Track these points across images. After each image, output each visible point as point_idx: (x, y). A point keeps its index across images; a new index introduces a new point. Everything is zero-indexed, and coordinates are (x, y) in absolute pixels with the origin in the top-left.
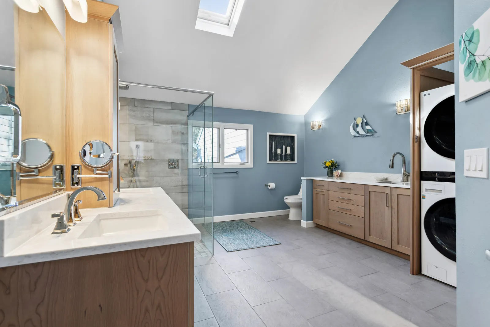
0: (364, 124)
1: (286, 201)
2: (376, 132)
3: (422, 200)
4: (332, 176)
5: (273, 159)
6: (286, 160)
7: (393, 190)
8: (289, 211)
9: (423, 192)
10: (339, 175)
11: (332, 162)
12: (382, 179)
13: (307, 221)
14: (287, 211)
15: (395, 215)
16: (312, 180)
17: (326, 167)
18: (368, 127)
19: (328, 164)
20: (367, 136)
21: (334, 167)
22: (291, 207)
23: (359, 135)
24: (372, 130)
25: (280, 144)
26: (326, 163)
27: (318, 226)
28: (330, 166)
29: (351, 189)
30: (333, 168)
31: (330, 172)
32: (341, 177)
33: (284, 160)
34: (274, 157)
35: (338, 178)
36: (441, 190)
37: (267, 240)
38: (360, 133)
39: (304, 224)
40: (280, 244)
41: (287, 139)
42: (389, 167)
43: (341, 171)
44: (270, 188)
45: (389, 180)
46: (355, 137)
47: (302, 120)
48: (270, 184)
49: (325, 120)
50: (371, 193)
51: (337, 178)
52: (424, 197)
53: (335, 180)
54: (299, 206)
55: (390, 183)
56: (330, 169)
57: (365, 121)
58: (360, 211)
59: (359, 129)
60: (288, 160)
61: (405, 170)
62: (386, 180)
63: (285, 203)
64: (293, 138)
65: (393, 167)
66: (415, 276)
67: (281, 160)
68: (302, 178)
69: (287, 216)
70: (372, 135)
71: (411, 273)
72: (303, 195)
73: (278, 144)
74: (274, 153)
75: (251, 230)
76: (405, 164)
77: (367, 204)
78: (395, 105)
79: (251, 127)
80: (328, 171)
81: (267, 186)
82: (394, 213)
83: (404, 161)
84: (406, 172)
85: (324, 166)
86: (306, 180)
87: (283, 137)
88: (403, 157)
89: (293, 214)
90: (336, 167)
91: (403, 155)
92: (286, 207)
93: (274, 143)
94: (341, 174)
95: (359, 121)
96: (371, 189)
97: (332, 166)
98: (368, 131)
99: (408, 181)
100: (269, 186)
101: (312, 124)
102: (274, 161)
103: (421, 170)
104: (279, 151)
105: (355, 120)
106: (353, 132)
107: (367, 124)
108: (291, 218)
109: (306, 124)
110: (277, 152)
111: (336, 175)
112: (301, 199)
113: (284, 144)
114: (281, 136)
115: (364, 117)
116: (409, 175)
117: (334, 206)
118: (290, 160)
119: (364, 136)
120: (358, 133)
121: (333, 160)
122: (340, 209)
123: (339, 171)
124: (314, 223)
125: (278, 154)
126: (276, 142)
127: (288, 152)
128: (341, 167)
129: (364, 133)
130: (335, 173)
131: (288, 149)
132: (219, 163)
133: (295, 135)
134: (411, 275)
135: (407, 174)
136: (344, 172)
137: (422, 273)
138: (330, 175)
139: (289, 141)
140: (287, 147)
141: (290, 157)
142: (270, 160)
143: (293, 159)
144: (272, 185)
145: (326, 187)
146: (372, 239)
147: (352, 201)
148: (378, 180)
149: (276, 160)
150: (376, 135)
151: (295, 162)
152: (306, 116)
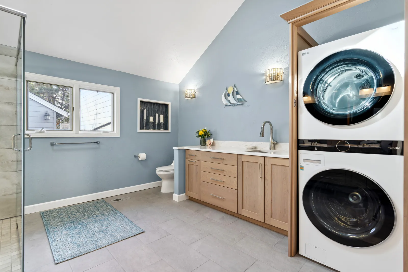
0: (235, 93)
1: (157, 173)
2: (246, 101)
3: (300, 171)
4: (205, 146)
5: (145, 127)
6: (159, 129)
7: (267, 160)
8: (162, 182)
9: (301, 163)
10: (212, 144)
11: (204, 131)
12: (252, 148)
13: (179, 195)
14: (160, 182)
15: (268, 187)
16: (185, 149)
17: (199, 136)
18: (238, 97)
19: (201, 133)
20: (237, 105)
21: (207, 136)
22: (163, 179)
23: (230, 104)
24: (242, 99)
25: (153, 112)
26: (199, 132)
27: (191, 199)
28: (203, 135)
29: (224, 159)
30: (206, 138)
31: (203, 141)
32: (213, 146)
33: (158, 129)
34: (145, 125)
35: (211, 147)
36: (321, 161)
37: (128, 227)
38: (231, 102)
39: (176, 197)
40: (144, 232)
41: (160, 107)
42: (260, 136)
43: (214, 140)
44: (140, 159)
45: (258, 149)
46: (227, 106)
47: (177, 88)
48: (140, 155)
49: (198, 89)
50: (244, 163)
51: (209, 147)
52: (302, 169)
53: (208, 149)
54: (171, 177)
55: (259, 152)
56: (203, 138)
57: (236, 91)
58: (233, 183)
59: (231, 98)
60: (162, 129)
61: (273, 139)
62: (254, 149)
63: (156, 175)
64: (167, 106)
65: (263, 136)
66: (293, 259)
67: (154, 128)
68: (174, 148)
69: (160, 188)
70: (242, 104)
71: (290, 255)
72: (175, 165)
73: (150, 112)
74: (146, 121)
75: (111, 213)
76: (272, 132)
77: (240, 176)
78: (263, 74)
79: (117, 90)
80: (201, 140)
81: (136, 157)
82: (268, 185)
83: (272, 129)
84: (273, 140)
85: (197, 135)
86: (178, 151)
87: (156, 105)
88: (271, 126)
89: (165, 187)
90: (208, 136)
91: (271, 124)
92: (158, 178)
93: (145, 111)
94: (213, 142)
95: (230, 90)
96: (244, 159)
97: (205, 135)
98: (239, 100)
99: (275, 149)
100: (140, 157)
101: (185, 92)
102: (146, 130)
103: (299, 139)
104: (151, 119)
105: (227, 89)
106: (225, 102)
107: (237, 93)
108: (163, 191)
109: (181, 92)
110: (149, 120)
111: (208, 144)
112: (173, 170)
113: (157, 112)
114: (154, 104)
115: (235, 87)
116: (276, 143)
117: (207, 177)
118: (163, 128)
119: (235, 105)
120: (229, 101)
121: (206, 128)
122: (212, 180)
123: (212, 140)
124: (186, 195)
125: (150, 123)
126: (149, 109)
127: (162, 120)
128: (213, 136)
129: (234, 102)
130: (208, 142)
131: (162, 117)
132: (72, 130)
133: (169, 103)
134: (289, 258)
135: (275, 142)
136: (216, 141)
137: (299, 254)
138: (203, 144)
139: (163, 108)
140: (161, 115)
141: (163, 126)
142: (141, 128)
143: (166, 128)
144: (143, 156)
145: (199, 158)
146: (245, 213)
147: (225, 173)
148: (248, 149)
149: (148, 128)
150: (246, 104)
151: (169, 131)
152: (180, 85)
